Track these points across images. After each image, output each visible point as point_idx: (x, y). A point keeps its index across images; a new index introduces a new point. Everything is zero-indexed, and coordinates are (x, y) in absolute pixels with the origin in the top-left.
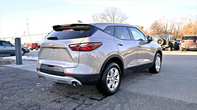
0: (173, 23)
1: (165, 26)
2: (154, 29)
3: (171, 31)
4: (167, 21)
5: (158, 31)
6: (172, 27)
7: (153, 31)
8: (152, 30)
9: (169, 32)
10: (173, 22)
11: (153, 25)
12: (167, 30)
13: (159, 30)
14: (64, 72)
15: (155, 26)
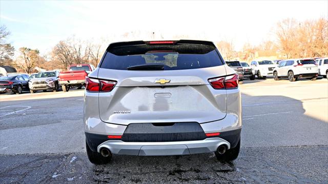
0: (89, 45)
1: (78, 50)
2: (59, 55)
3: (87, 58)
4: (80, 42)
5: (66, 58)
6: (88, 52)
7: (58, 59)
8: (57, 57)
9: (84, 59)
10: (89, 43)
11: (57, 48)
12: (81, 57)
13: (69, 57)
14: (203, 132)
15: (61, 49)
